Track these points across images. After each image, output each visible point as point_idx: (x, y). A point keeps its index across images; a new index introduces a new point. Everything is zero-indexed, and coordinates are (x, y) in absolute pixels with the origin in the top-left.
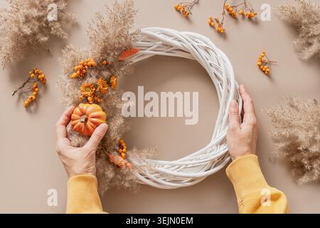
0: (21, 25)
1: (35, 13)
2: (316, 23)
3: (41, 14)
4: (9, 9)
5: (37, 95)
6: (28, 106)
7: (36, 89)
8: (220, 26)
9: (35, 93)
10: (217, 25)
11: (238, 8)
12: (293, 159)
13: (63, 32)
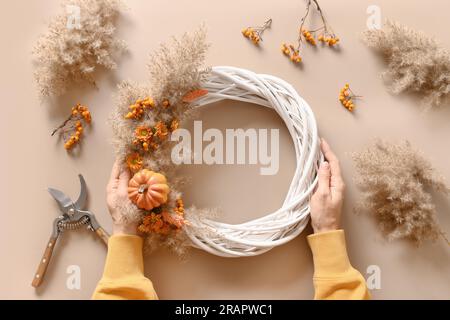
0: (62, 53)
1: (78, 39)
2: (409, 50)
3: (85, 40)
4: (48, 34)
5: (81, 136)
6: (70, 149)
7: (80, 129)
8: (295, 54)
9: (78, 133)
10: (291, 53)
11: (318, 33)
12: (382, 210)
13: (111, 62)
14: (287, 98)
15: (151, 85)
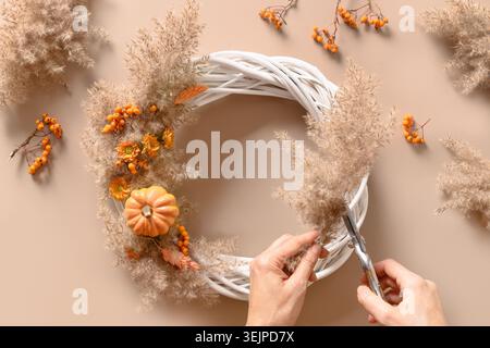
0: (20, 50)
1: (42, 29)
2: (481, 35)
3: (51, 30)
5: (50, 156)
6: (35, 174)
7: (48, 147)
8: (331, 42)
9: (45, 152)
10: (325, 40)
11: (359, 13)
13: (87, 58)
14: (312, 85)
15: (132, 86)
